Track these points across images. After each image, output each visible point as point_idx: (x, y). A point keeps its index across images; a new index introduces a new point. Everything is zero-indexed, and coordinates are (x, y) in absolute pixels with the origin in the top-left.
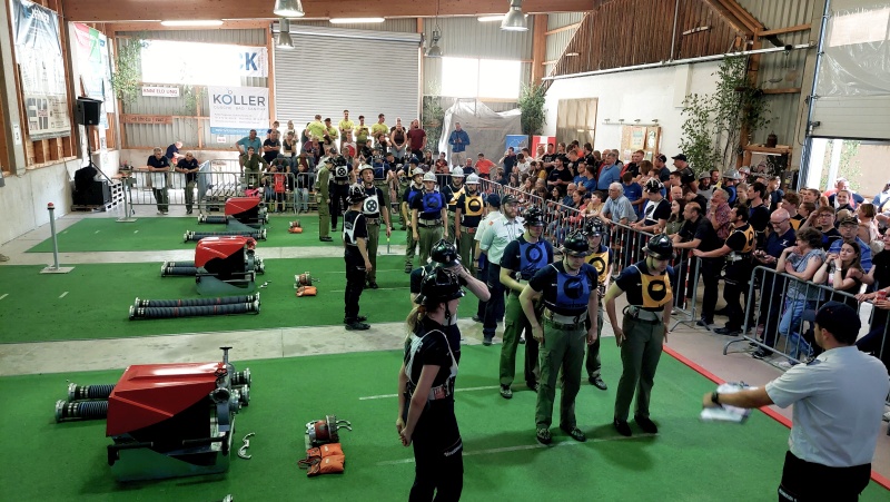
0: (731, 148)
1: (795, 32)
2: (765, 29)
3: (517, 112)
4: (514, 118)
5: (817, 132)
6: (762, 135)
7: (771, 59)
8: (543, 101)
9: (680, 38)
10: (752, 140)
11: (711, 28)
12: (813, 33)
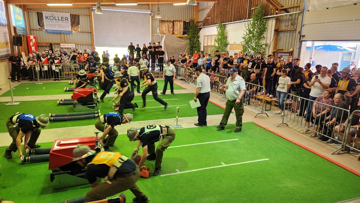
1: (294, 7)
2: (282, 7)
7: (285, 18)
9: (250, 11)
12: (301, 8)
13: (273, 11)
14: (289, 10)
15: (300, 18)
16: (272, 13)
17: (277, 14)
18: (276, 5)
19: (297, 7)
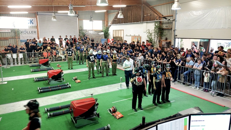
0: (158, 41)
1: (169, 16)
2: (163, 16)
3: (103, 33)
4: (102, 34)
5: (177, 37)
6: (164, 38)
7: (164, 22)
8: (109, 30)
9: (144, 17)
10: (162, 39)
11: (150, 15)
12: (173, 17)
13: (157, 18)
15: (174, 22)
17: (160, 20)
18: (159, 14)
19: (171, 16)
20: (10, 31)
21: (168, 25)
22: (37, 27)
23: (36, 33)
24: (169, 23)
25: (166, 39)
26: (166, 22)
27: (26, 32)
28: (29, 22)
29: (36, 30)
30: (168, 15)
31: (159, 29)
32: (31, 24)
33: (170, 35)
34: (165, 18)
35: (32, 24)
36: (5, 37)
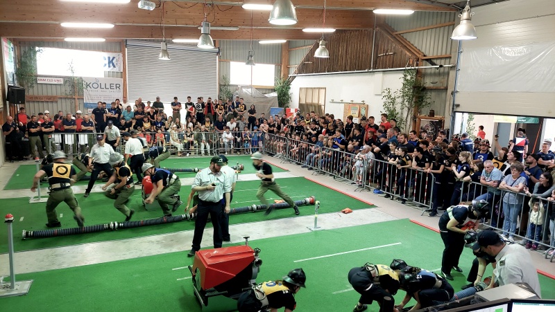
0: (409, 116)
1: (441, 58)
2: (425, 56)
3: (275, 94)
4: (274, 98)
5: (458, 109)
6: (425, 111)
7: (429, 71)
8: (289, 88)
9: (377, 57)
10: (420, 112)
11: (394, 54)
12: (452, 60)
13: (411, 60)
14: (435, 61)
15: (452, 73)
16: (411, 63)
17: (417, 65)
18: (415, 53)
19: (446, 58)
20: (62, 83)
21: (436, 79)
22: (123, 75)
23: (122, 87)
24: (439, 74)
25: (432, 114)
26: (433, 71)
27: (97, 84)
28: (107, 62)
29: (120, 81)
30: (439, 54)
31: (414, 87)
32: (109, 67)
33: (443, 105)
34: (430, 61)
35: (112, 67)
36: (50, 94)
